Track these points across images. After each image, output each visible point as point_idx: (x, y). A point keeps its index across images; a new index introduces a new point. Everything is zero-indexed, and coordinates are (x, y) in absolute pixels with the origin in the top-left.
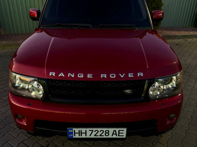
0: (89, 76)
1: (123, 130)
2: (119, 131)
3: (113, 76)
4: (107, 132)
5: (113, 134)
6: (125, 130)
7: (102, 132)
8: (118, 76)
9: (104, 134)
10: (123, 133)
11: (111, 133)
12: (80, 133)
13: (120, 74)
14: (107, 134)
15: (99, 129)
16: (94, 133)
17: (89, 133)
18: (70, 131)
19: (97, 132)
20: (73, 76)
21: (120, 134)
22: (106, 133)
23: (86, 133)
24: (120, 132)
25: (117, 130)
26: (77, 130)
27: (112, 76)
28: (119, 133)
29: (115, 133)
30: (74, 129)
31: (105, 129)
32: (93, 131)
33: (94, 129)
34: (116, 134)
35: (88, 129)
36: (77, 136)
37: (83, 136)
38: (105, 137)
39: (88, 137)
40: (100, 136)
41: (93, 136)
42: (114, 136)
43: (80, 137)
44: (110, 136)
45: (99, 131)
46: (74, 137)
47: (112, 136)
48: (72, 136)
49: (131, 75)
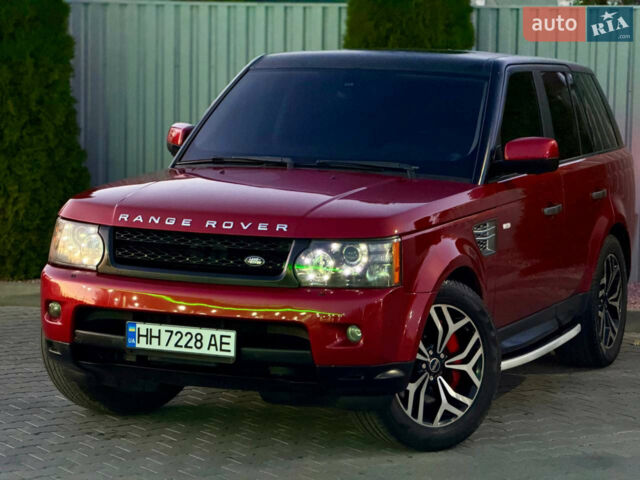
0: (186, 223)
1: (229, 337)
2: (222, 337)
3: (229, 225)
4: (199, 337)
5: (210, 345)
6: (233, 334)
7: (189, 336)
8: (237, 226)
9: (192, 344)
10: (228, 344)
11: (206, 342)
12: (149, 336)
13: (242, 224)
14: (199, 344)
15: (184, 330)
16: (175, 339)
17: (165, 337)
18: (131, 329)
19: (179, 335)
20: (157, 222)
21: (224, 347)
22: (197, 341)
23: (159, 337)
24: (224, 340)
25: (218, 333)
26: (143, 327)
27: (226, 225)
28: (222, 343)
29: (213, 342)
30: (139, 325)
31: (194, 331)
32: (172, 332)
33: (175, 329)
34: (215, 345)
35: (164, 328)
36: (142, 344)
37: (154, 345)
38: (194, 351)
39: (163, 347)
40: (186, 346)
41: (171, 348)
42: (213, 351)
43: (148, 347)
44: (204, 351)
45: (184, 334)
46: (138, 346)
47: (209, 349)
48: (134, 344)
49: (263, 227)
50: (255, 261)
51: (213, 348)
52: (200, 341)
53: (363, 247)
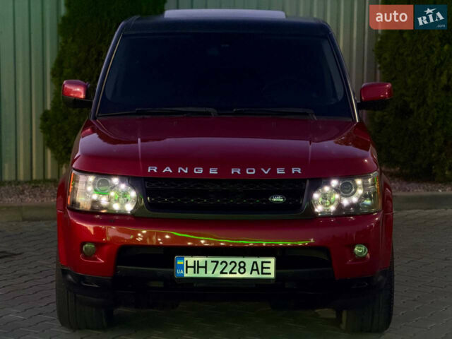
0: (213, 171)
1: (269, 262)
2: (263, 263)
3: (252, 171)
4: (242, 265)
5: (252, 270)
6: (272, 260)
7: (233, 264)
8: (259, 171)
9: (236, 270)
10: (269, 268)
11: (248, 268)
12: (196, 267)
13: (263, 169)
14: (242, 270)
15: (229, 260)
16: (220, 267)
17: (211, 266)
18: (179, 262)
19: (224, 264)
20: (186, 172)
21: (265, 271)
22: (240, 267)
23: (205, 267)
24: (265, 265)
25: (259, 260)
26: (191, 260)
27: (249, 171)
28: (263, 268)
29: (255, 268)
30: (186, 258)
31: (238, 260)
32: (217, 262)
33: (220, 259)
34: (257, 270)
35: (209, 259)
36: (190, 274)
37: (202, 274)
38: (238, 276)
39: (209, 274)
40: (231, 273)
41: (217, 274)
42: (255, 275)
43: (196, 275)
44: (247, 275)
45: (229, 263)
46: (186, 275)
47: (251, 273)
48: (183, 274)
49: (280, 171)
50: (278, 199)
51: (255, 272)
52: (244, 267)
53: (359, 182)
